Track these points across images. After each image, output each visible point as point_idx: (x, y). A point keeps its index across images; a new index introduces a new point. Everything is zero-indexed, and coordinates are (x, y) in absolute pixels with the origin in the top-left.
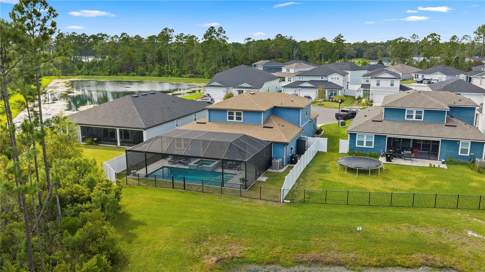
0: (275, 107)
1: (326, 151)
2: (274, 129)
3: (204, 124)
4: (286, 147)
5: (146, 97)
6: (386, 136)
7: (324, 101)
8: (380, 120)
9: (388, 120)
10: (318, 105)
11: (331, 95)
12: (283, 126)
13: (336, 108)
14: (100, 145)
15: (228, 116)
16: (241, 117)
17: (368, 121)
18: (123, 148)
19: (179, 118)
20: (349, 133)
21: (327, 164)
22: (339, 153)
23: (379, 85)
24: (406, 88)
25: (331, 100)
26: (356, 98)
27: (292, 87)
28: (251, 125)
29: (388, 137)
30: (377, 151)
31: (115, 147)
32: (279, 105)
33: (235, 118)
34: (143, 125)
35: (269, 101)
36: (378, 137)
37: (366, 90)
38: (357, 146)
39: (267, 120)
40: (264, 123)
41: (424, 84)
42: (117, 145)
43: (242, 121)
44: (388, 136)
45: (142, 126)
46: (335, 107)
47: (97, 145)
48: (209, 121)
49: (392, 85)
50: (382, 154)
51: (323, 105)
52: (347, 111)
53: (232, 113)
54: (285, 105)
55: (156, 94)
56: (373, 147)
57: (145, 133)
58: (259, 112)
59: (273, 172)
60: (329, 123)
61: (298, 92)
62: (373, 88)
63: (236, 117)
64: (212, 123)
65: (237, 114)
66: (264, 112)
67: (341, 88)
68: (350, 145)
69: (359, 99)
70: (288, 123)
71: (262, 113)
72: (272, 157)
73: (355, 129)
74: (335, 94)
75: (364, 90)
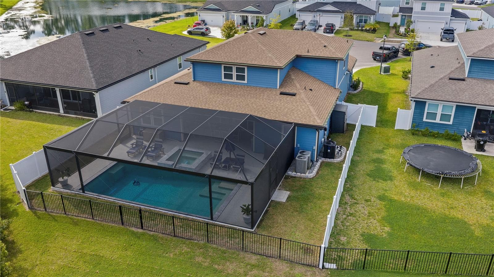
0: (298, 57)
1: (374, 124)
2: (297, 97)
3: (185, 86)
4: (319, 133)
5: (106, 34)
6: (476, 107)
7: (351, 30)
8: (462, 77)
9: (475, 79)
10: (344, 36)
11: (359, 22)
12: (311, 90)
13: (368, 41)
14: (36, 112)
15: (223, 72)
16: (245, 75)
17: (442, 79)
18: (68, 117)
19: (155, 66)
20: (415, 101)
21: (383, 157)
22: (395, 129)
23: (425, 10)
24: (459, 13)
25: (360, 28)
26: (392, 25)
27: (310, 11)
28: (260, 89)
29: (478, 109)
30: (458, 130)
31: (56, 115)
32: (304, 53)
33: (234, 77)
34: (94, 83)
35: (288, 45)
36: (461, 109)
37: (405, 16)
38: (425, 120)
39: (285, 81)
40: (281, 86)
41: (466, 4)
42: (59, 112)
43: (246, 82)
44: (478, 107)
45: (92, 85)
46: (367, 39)
47: (31, 111)
48: (194, 81)
49: (442, 9)
50: (466, 135)
51: (351, 36)
52: (388, 49)
53: (230, 69)
54: (313, 54)
55: (122, 28)
56: (451, 123)
57: (97, 96)
58: (274, 69)
59: (297, 177)
60: (365, 67)
61: (317, 18)
62: (418, 13)
63: (236, 74)
64: (198, 84)
65: (238, 70)
66: (282, 69)
67: (373, 13)
68: (414, 119)
69: (396, 27)
70: (318, 82)
71: (279, 70)
72: (295, 146)
73: (425, 94)
74: (366, 22)
75: (402, 16)
